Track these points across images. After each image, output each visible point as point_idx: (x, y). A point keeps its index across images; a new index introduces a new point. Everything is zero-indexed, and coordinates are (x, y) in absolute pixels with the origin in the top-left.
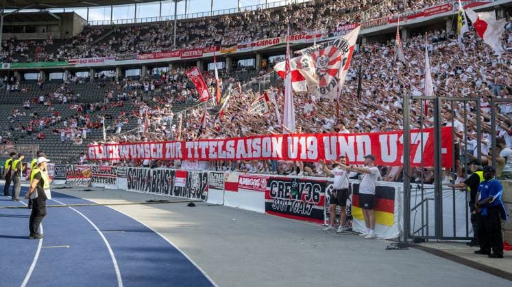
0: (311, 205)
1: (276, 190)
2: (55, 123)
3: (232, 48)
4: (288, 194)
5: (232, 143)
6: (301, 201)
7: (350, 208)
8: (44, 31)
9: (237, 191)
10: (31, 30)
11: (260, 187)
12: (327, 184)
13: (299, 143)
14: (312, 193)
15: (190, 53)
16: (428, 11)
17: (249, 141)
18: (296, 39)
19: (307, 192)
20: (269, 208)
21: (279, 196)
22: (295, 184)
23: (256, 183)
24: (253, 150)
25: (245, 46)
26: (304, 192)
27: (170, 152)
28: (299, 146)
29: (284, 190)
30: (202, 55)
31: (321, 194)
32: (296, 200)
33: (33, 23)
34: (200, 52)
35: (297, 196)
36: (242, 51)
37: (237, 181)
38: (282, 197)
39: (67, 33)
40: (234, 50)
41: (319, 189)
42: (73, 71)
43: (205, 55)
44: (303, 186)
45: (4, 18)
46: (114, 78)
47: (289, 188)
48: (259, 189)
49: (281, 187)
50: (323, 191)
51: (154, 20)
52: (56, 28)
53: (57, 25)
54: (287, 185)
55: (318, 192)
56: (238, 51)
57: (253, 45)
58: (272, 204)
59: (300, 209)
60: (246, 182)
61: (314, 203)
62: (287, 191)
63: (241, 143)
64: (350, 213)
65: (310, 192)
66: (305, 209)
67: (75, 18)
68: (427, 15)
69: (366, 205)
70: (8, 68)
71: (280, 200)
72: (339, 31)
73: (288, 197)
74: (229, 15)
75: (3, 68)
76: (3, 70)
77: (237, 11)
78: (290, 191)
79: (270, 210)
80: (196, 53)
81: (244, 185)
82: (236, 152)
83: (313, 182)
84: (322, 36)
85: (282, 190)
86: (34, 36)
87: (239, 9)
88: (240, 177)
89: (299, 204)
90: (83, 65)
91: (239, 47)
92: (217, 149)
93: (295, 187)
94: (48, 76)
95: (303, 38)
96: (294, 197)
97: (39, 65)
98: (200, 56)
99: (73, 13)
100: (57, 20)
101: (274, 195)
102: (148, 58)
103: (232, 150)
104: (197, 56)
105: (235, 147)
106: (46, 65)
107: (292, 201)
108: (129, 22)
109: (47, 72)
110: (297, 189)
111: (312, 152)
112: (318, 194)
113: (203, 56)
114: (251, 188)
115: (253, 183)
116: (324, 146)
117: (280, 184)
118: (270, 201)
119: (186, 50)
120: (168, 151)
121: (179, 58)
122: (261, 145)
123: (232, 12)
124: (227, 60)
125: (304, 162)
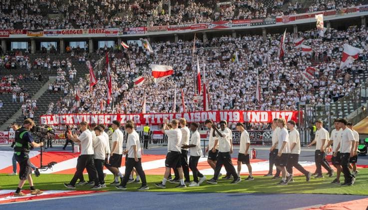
0: (256, 139)
3: (38, 33)
12: (264, 132)
13: (228, 115)
16: (193, 27)
18: (97, 33)
24: (195, 118)
25: (51, 33)
30: (8, 36)
31: (261, 135)
34: (7, 33)
36: (49, 37)
40: (40, 35)
43: (11, 36)
57: (59, 33)
68: (192, 29)
72: (131, 31)
84: (118, 33)
91: (45, 33)
95: (103, 32)
98: (6, 36)
104: (3, 36)
111: (236, 118)
112: (259, 136)
113: (10, 37)
122: (200, 116)
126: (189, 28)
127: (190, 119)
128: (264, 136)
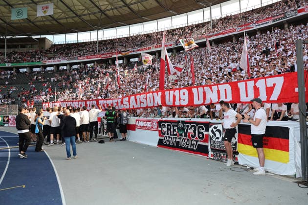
0: (197, 141)
1: (165, 129)
2: (33, 93)
3: (127, 52)
4: (175, 133)
5: (127, 99)
6: (187, 138)
7: (235, 144)
8: (30, 47)
9: (135, 130)
10: (23, 47)
11: (152, 127)
12: (210, 124)
13: (174, 95)
14: (197, 132)
15: (105, 56)
16: (224, 32)
17: (138, 97)
18: (159, 47)
19: (192, 131)
20: (161, 143)
21: (168, 134)
22: (181, 125)
23: (149, 125)
24: (141, 102)
25: (133, 51)
26: (189, 131)
27: (90, 106)
28: (174, 97)
29: (172, 130)
31: (205, 133)
32: (183, 137)
33: (24, 44)
34: (111, 55)
35: (183, 134)
36: (132, 54)
37: (135, 124)
38: (171, 135)
39: (42, 48)
41: (203, 129)
42: (45, 67)
44: (188, 126)
45: (7, 41)
46: (66, 70)
47: (176, 128)
48: (151, 129)
49: (169, 128)
50: (207, 130)
51: (87, 41)
52: (36, 46)
53: (37, 44)
54: (174, 126)
55: (202, 131)
56: (130, 54)
58: (163, 140)
59: (187, 144)
60: (142, 124)
61: (199, 140)
62: (174, 130)
63: (133, 98)
64: (236, 149)
65: (195, 131)
66: (191, 145)
67: (46, 41)
68: (224, 34)
69: (256, 144)
70: (10, 66)
71: (169, 137)
73: (176, 135)
74: (125, 38)
75: (7, 66)
76: (7, 67)
77: (129, 36)
78: (177, 130)
79: (162, 145)
80: (108, 55)
81: (140, 126)
82: (130, 105)
83: (197, 123)
84: (173, 45)
85: (170, 130)
86: (25, 50)
87: (130, 35)
88: (136, 121)
89: (186, 141)
90: (50, 63)
91: (131, 52)
92: (117, 103)
93: (181, 128)
94: (32, 70)
96: (181, 135)
97: (27, 64)
98: (110, 57)
99: (45, 38)
100: (37, 41)
101: (164, 134)
102: (84, 59)
103: (127, 103)
105: (129, 101)
106: (30, 64)
107: (180, 138)
108: (75, 42)
109: (31, 68)
110: (183, 129)
111: (184, 100)
112: (202, 133)
113: (112, 57)
114: (145, 128)
115: (146, 125)
116: (193, 95)
117: (168, 125)
118: (162, 138)
119: (103, 54)
120: (88, 106)
121: (100, 58)
122: (146, 99)
123: (126, 36)
124: (125, 58)
125: (178, 107)
126: (221, 34)
127: (137, 104)
128: (211, 134)
